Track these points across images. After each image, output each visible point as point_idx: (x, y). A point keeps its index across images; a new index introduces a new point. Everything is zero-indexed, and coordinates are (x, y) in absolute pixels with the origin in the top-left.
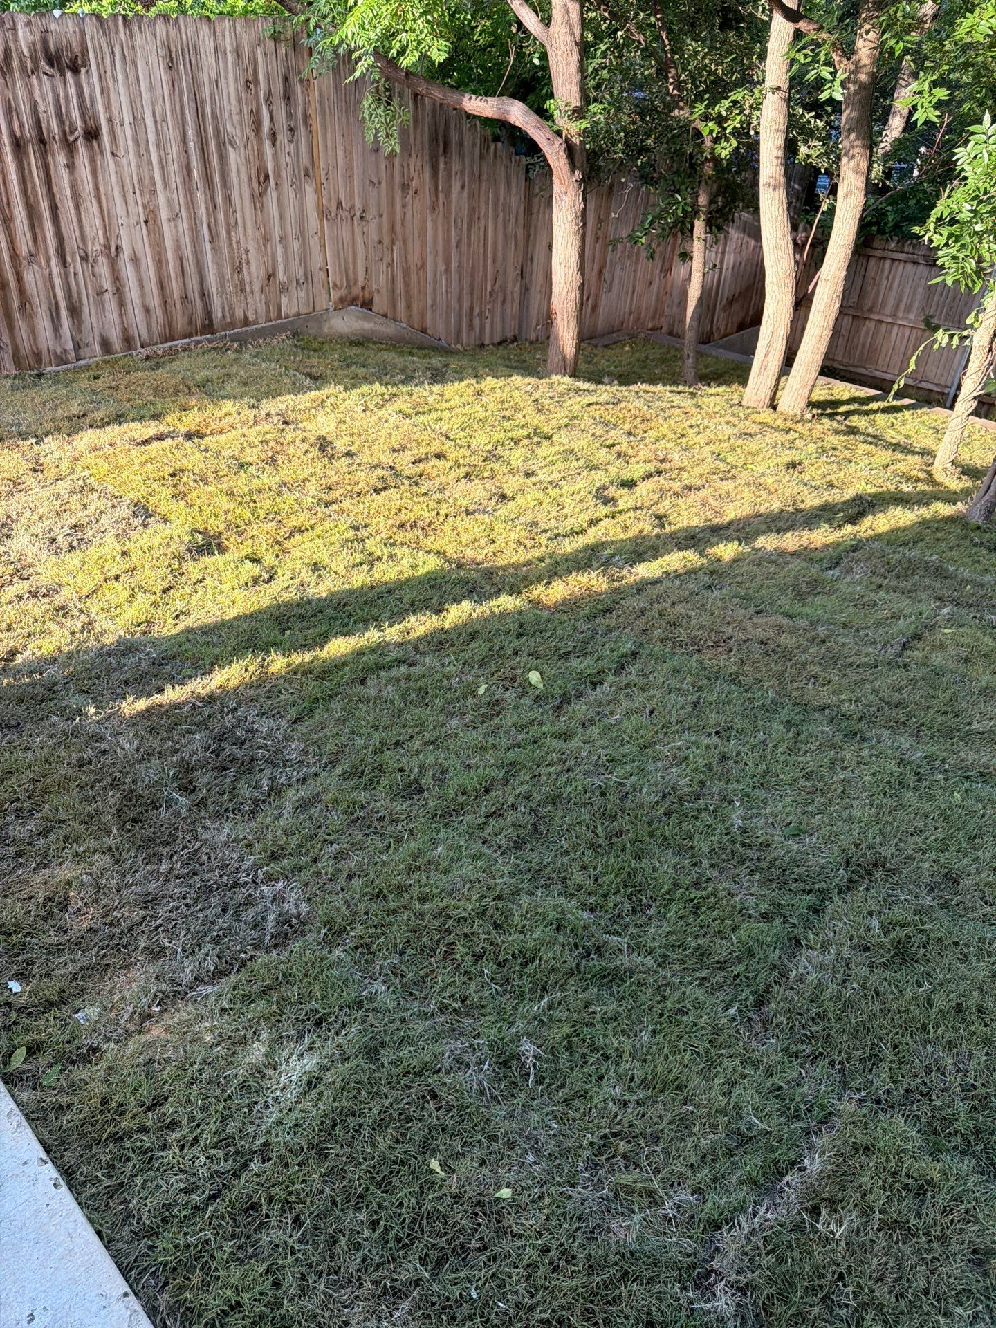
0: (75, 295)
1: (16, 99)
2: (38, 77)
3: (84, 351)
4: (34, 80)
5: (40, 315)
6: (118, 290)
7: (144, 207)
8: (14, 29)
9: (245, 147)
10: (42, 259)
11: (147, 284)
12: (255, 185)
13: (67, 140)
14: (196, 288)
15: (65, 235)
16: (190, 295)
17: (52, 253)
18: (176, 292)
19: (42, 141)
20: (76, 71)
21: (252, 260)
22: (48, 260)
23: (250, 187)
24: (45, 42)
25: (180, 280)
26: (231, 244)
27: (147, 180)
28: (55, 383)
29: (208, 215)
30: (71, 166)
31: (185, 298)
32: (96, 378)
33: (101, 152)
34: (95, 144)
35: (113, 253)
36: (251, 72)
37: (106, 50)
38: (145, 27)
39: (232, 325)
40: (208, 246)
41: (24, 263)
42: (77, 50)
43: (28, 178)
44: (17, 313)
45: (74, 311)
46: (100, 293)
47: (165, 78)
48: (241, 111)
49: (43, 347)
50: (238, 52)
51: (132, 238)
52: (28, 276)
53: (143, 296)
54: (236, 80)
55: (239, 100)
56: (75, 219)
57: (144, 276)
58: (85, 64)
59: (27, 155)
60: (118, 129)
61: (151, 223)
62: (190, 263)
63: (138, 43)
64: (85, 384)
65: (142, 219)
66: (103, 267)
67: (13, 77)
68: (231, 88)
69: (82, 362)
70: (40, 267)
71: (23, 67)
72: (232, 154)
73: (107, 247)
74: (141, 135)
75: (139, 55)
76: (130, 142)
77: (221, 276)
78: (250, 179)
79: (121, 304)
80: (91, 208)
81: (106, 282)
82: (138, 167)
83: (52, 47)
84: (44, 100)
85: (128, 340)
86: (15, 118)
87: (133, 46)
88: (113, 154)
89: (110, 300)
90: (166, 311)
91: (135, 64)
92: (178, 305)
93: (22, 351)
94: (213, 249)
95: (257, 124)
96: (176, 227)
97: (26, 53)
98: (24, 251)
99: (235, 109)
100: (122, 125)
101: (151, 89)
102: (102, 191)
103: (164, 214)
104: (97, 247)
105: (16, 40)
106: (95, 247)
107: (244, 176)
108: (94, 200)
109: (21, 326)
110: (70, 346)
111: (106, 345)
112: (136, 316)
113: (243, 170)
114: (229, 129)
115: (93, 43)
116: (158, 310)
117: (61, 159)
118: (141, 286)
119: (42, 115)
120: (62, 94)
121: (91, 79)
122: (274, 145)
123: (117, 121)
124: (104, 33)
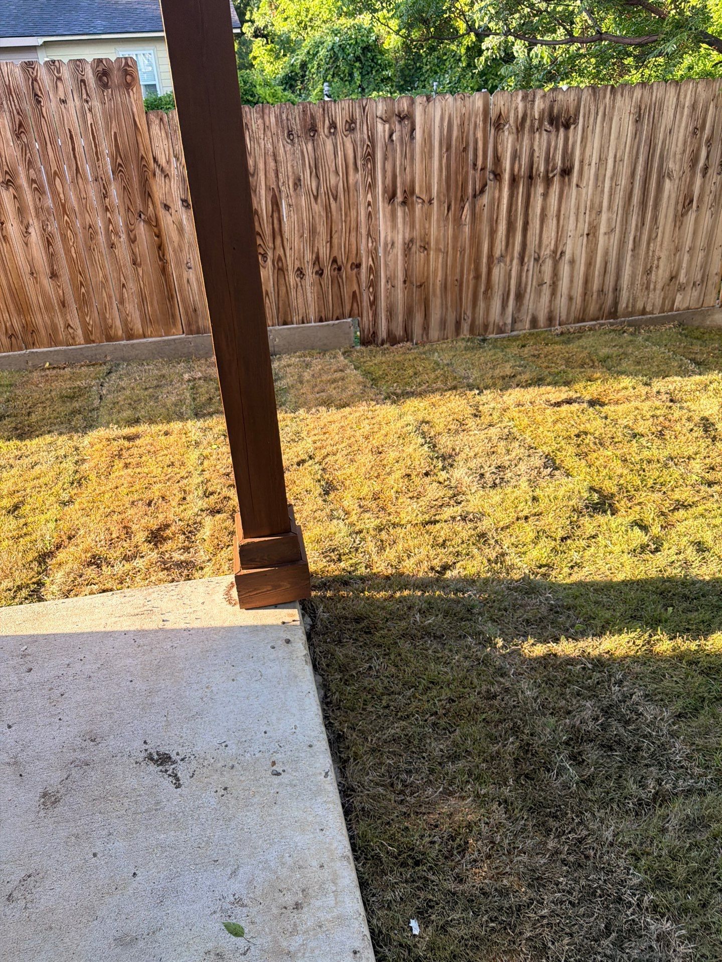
0: (523, 285)
1: (521, 148)
2: (540, 134)
3: (519, 325)
4: (537, 135)
5: (495, 298)
6: (554, 283)
7: (590, 224)
8: (533, 101)
9: (680, 179)
10: (508, 259)
11: (575, 279)
12: (680, 207)
13: (548, 176)
14: (612, 284)
15: (528, 243)
16: (606, 289)
17: (516, 255)
18: (596, 287)
19: (531, 177)
20: (567, 127)
21: (662, 264)
22: (511, 261)
23: (676, 209)
24: (551, 108)
25: (601, 278)
26: (647, 253)
27: (596, 205)
28: (495, 347)
29: (636, 229)
30: (545, 195)
31: (601, 291)
32: (524, 346)
33: (569, 184)
34: (567, 179)
35: (557, 256)
36: (700, 121)
37: (593, 112)
38: (626, 93)
39: (631, 314)
40: (630, 253)
41: (496, 261)
42: (572, 112)
43: (514, 203)
44: (481, 296)
45: (519, 297)
46: (541, 284)
47: (631, 128)
48: (684, 151)
49: (491, 320)
50: (694, 107)
51: (575, 247)
52: (496, 271)
53: (571, 288)
54: (687, 127)
55: (685, 142)
56: (538, 232)
57: (575, 274)
58: (575, 122)
59: (518, 187)
60: (586, 167)
61: (591, 235)
62: (612, 266)
63: (617, 105)
64: (516, 351)
65: (586, 232)
66: (548, 267)
67: (524, 134)
68: (681, 134)
69: (515, 333)
70: (505, 265)
71: (532, 126)
72: (668, 184)
73: (555, 252)
74: (602, 172)
75: (616, 113)
76: (592, 177)
77: (633, 276)
78: (677, 203)
79: (553, 293)
80: (552, 224)
81: (547, 278)
82: (593, 195)
83: (555, 111)
84: (540, 149)
85: (550, 319)
86: (517, 162)
87: (614, 107)
88: (577, 186)
89: (546, 291)
90: (584, 300)
91: (611, 119)
92: (595, 296)
93: (477, 323)
94: (633, 256)
95: (694, 161)
96: (609, 238)
97: (537, 117)
98: (497, 253)
99: (679, 149)
100: (590, 165)
101: (618, 137)
102: (562, 213)
103: (603, 229)
104: (548, 252)
105: (532, 108)
106: (546, 252)
107: (673, 202)
108: (555, 219)
109: (481, 304)
110: (509, 321)
111: (534, 322)
112: (562, 303)
113: (673, 196)
114: (672, 165)
115: (585, 107)
116: (579, 300)
117: (540, 189)
118: (571, 281)
119: (536, 159)
120: (553, 144)
121: (576, 134)
122: (704, 176)
123: (586, 162)
124: (595, 100)
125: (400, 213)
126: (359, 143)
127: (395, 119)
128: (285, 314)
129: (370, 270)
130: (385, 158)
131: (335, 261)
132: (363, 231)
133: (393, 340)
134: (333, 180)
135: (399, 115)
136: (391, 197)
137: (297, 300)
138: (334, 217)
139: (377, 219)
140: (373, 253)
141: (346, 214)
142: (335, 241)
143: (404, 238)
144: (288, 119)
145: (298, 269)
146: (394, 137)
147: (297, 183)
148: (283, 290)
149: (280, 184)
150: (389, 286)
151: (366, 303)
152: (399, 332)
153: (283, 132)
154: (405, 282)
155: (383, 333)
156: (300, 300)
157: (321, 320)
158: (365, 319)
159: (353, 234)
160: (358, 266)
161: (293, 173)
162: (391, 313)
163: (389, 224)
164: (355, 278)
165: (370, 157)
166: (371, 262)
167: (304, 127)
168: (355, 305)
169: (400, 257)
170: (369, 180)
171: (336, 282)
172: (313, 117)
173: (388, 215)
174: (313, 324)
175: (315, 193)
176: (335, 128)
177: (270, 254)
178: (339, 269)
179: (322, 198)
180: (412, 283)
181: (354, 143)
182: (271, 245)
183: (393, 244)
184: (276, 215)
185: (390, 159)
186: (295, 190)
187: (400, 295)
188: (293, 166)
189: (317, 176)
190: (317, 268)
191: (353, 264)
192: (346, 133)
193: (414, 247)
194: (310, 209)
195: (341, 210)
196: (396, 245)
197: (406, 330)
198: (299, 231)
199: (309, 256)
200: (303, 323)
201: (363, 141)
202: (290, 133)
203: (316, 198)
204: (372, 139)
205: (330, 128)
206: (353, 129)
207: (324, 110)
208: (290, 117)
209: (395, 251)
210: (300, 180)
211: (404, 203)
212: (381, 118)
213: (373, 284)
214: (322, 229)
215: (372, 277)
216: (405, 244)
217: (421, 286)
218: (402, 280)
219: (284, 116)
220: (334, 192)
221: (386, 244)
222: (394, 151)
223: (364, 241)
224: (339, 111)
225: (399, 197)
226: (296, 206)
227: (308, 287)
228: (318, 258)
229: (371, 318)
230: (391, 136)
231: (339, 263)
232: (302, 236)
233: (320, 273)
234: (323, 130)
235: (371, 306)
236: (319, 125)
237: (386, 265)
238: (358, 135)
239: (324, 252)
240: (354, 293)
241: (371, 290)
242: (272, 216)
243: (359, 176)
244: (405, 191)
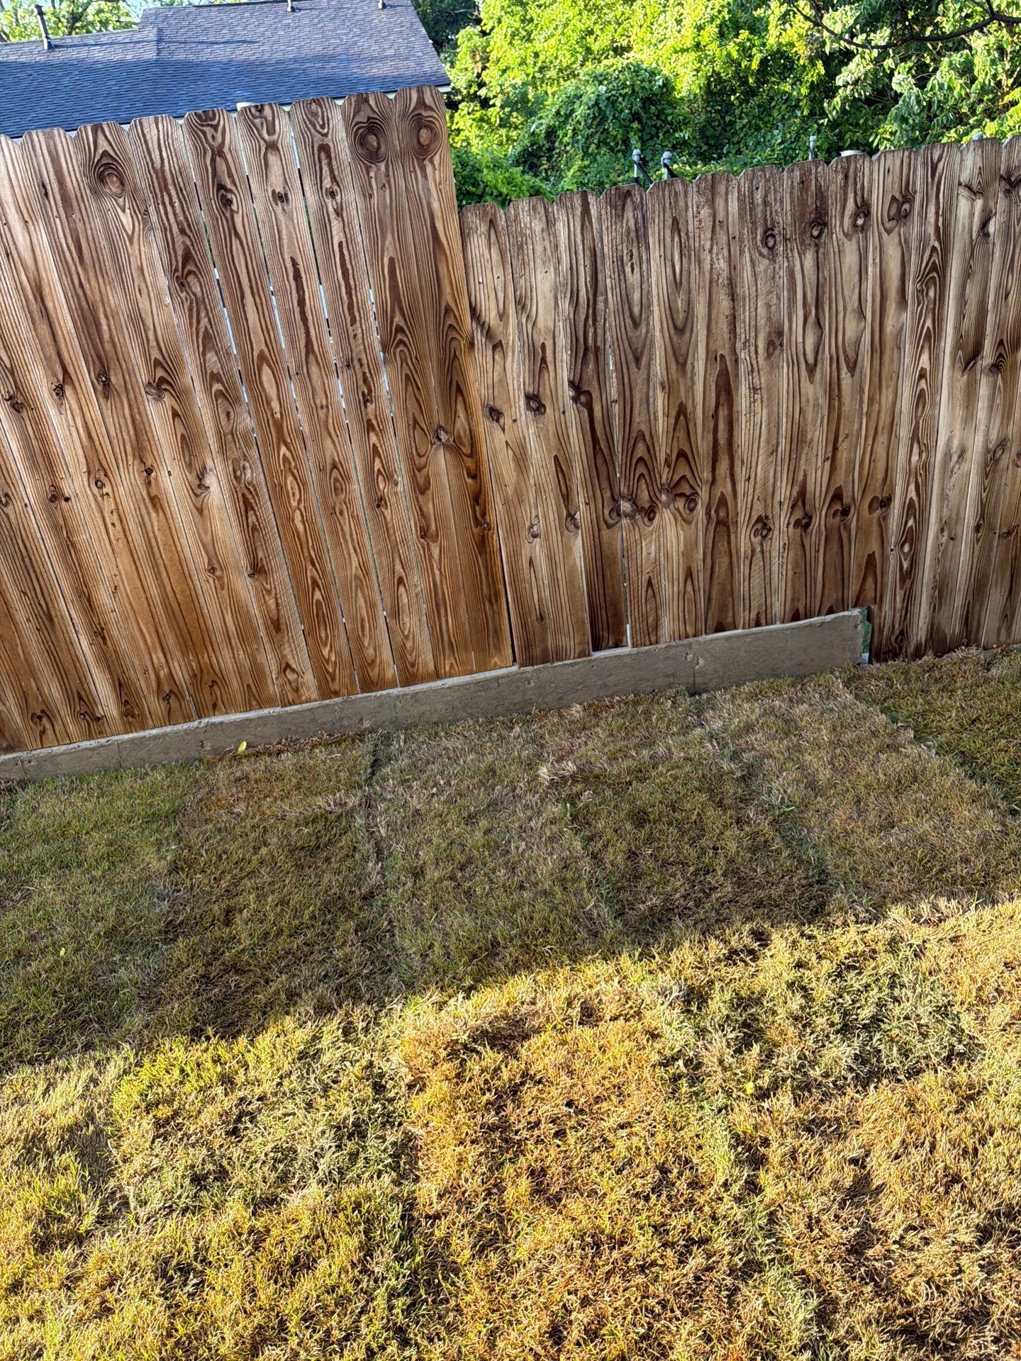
125: (984, 390)
126: (914, 245)
127: (998, 188)
128: (723, 608)
129: (910, 508)
130: (967, 274)
131: (838, 496)
132: (904, 432)
133: (939, 644)
134: (851, 330)
135: (1007, 178)
136: (969, 356)
137: (749, 582)
138: (846, 408)
139: (936, 404)
140: (921, 477)
141: (871, 399)
142: (843, 455)
143: (987, 441)
144: (765, 203)
145: (759, 519)
146: (992, 228)
147: (776, 340)
148: (723, 562)
149: (739, 345)
150: (944, 540)
151: (892, 576)
152: (953, 627)
153: (754, 232)
154: (977, 528)
155: (920, 631)
156: (756, 581)
157: (796, 617)
158: (887, 607)
159: (882, 439)
160: (886, 502)
161: (769, 319)
162: (941, 589)
163: (959, 412)
164: (875, 528)
165: (935, 274)
166: (912, 493)
167: (799, 217)
168: (870, 580)
169: (974, 480)
170: (929, 323)
171: (837, 539)
172: (821, 195)
173: (959, 395)
174: (778, 626)
175: (811, 360)
176: (867, 214)
177: (704, 494)
178: (845, 512)
179: (825, 367)
180: (991, 529)
181: (904, 246)
182: (706, 475)
183: (962, 455)
184: (723, 413)
185: (978, 277)
186: (769, 355)
187: (964, 553)
188: (768, 306)
189: (819, 324)
190: (799, 514)
191: (875, 498)
192: (888, 225)
193: (1006, 456)
194: (797, 392)
195: (862, 391)
196: (968, 454)
197: (966, 621)
198: (768, 441)
199: (784, 491)
200: (758, 624)
201: (923, 240)
202: (769, 233)
203: (811, 370)
204: (944, 235)
205: (856, 216)
206: (907, 215)
207: (846, 177)
208: (771, 198)
209: (965, 466)
210: (780, 334)
211: (996, 367)
212: (969, 187)
213: (912, 537)
214: (818, 434)
215: (911, 523)
216: (988, 451)
217: (1009, 533)
218: (972, 524)
219: (759, 197)
220: (851, 354)
221: (948, 455)
222: (988, 256)
223: (903, 452)
224: (878, 176)
225: (988, 356)
226: (769, 389)
227: (775, 554)
228: (802, 493)
229: (899, 605)
230: (984, 224)
231: (847, 500)
232: (774, 451)
233: (804, 525)
234: (841, 221)
235: (903, 580)
236: (834, 211)
237: (943, 497)
238: (914, 229)
239: (817, 479)
240: (871, 557)
241: (906, 548)
242: (715, 416)
243: (907, 317)
244: (1001, 342)
